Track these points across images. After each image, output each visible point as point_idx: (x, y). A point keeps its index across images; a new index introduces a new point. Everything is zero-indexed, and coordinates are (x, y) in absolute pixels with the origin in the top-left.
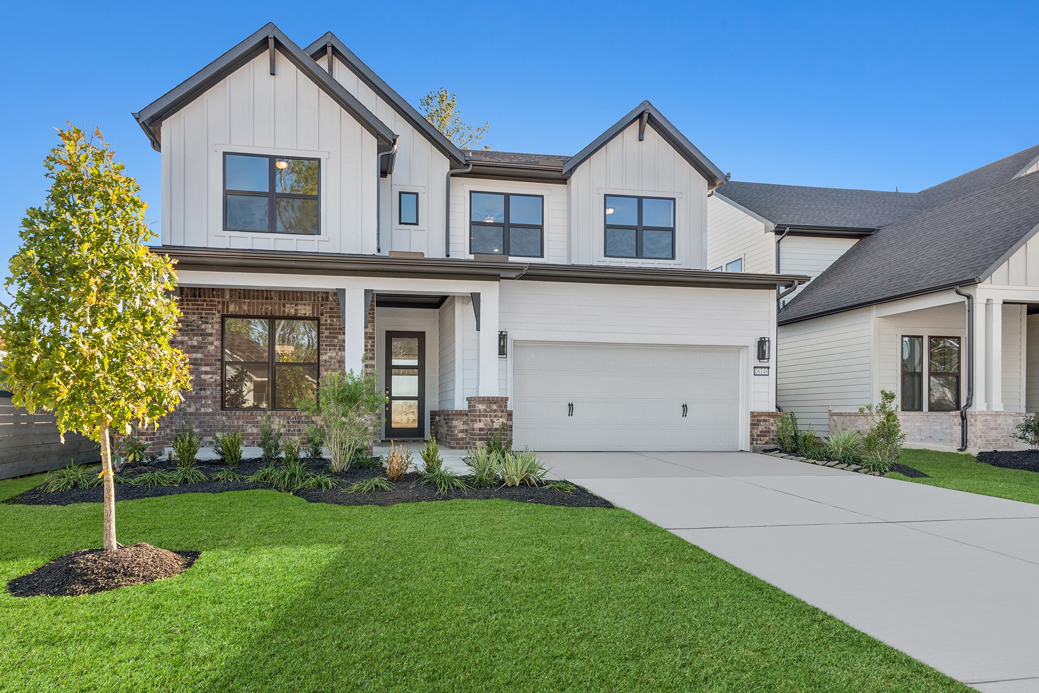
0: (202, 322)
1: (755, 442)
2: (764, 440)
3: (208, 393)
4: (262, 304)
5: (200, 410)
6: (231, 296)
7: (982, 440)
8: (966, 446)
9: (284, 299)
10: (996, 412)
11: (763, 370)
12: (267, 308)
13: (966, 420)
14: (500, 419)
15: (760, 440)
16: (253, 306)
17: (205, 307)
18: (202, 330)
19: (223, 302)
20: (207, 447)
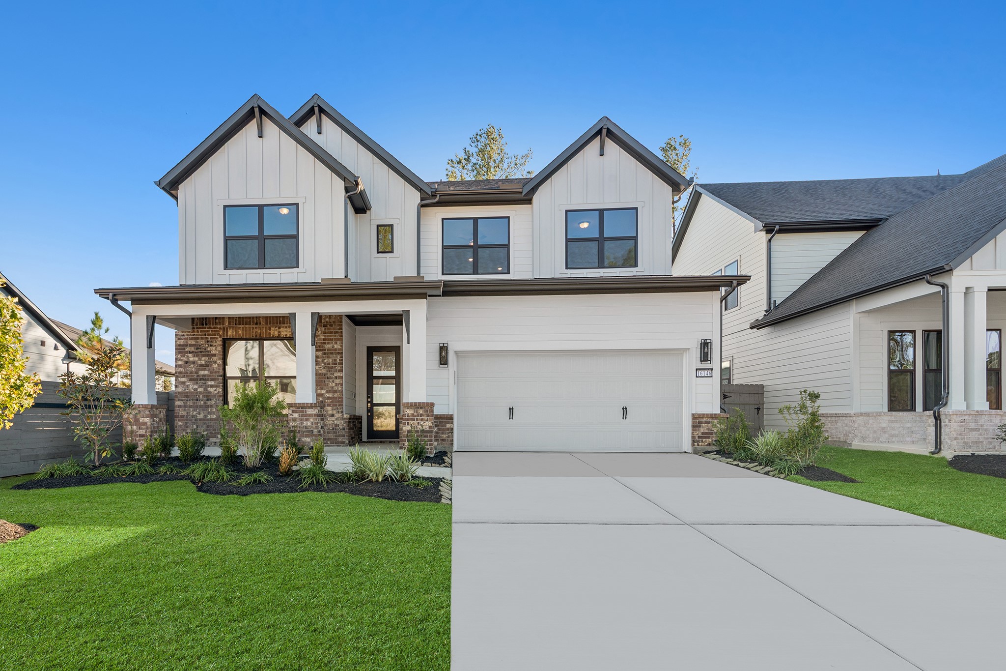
0: (208, 345)
1: (696, 444)
2: (706, 441)
3: (213, 402)
4: (253, 328)
5: (207, 416)
6: (229, 323)
7: (958, 443)
8: (940, 449)
9: (270, 324)
10: (977, 411)
11: (706, 371)
12: (257, 332)
13: (940, 420)
14: (426, 422)
15: (702, 442)
16: (246, 331)
17: (210, 333)
18: (208, 352)
19: (224, 328)
20: (213, 446)
